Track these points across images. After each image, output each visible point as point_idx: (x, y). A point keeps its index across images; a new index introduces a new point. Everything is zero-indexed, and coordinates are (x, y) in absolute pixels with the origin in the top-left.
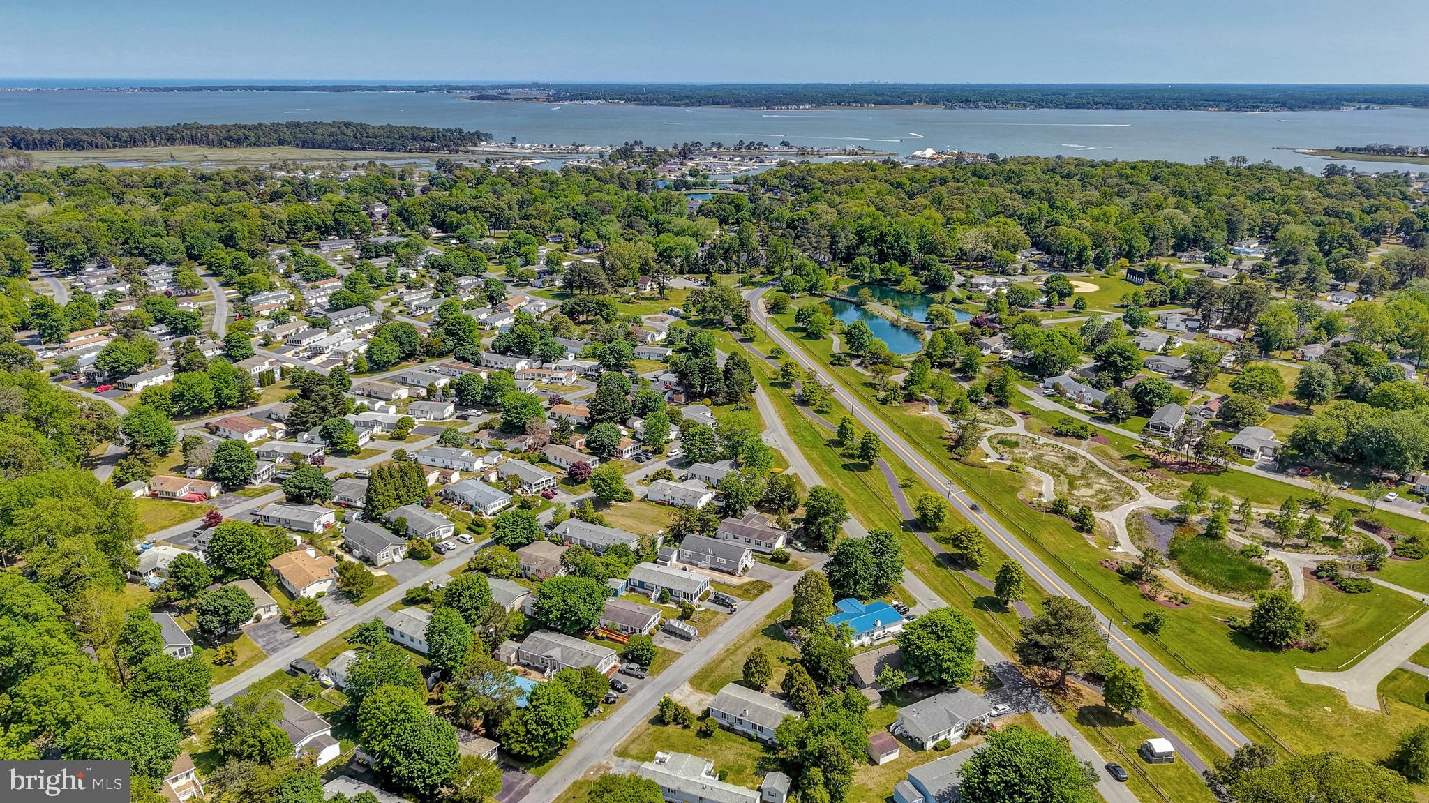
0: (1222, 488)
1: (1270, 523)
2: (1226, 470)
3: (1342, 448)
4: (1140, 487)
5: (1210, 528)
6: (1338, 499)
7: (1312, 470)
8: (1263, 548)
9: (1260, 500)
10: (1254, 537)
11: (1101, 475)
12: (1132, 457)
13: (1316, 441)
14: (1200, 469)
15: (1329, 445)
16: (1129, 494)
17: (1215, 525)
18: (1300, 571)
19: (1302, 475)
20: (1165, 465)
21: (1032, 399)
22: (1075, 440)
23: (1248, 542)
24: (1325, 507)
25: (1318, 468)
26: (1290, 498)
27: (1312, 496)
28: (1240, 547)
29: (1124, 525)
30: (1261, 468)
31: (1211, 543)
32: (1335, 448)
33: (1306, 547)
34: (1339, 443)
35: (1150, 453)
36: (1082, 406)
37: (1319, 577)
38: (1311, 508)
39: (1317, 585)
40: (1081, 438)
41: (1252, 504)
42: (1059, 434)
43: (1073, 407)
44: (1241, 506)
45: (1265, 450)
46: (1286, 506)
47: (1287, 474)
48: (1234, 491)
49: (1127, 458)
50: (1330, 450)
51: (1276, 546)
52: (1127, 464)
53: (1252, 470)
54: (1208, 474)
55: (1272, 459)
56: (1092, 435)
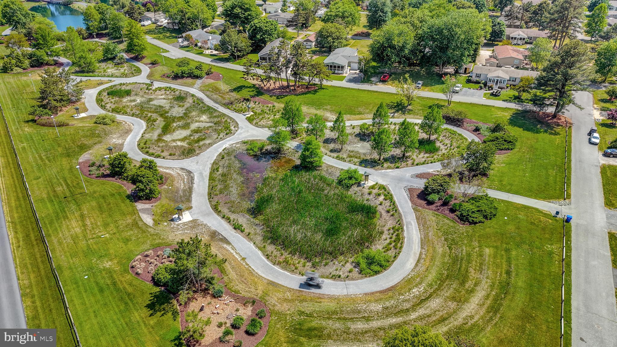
0: (319, 105)
1: (364, 135)
2: (321, 88)
3: (412, 51)
4: (240, 118)
5: (303, 158)
6: (419, 97)
7: (390, 76)
8: (362, 170)
9: (353, 112)
10: (352, 156)
11: (203, 112)
12: (238, 89)
13: (393, 47)
14: (299, 90)
15: (402, 48)
16: (227, 128)
17: (307, 153)
18: (405, 195)
19: (383, 81)
20: (268, 91)
21: (167, 51)
22: (190, 80)
23: (346, 166)
24: (409, 107)
25: (395, 74)
26: (381, 106)
27: (396, 100)
28: (338, 174)
29: (207, 173)
30: (350, 81)
31: (305, 175)
32: (407, 51)
33: (403, 158)
34: (409, 47)
35: (255, 82)
36: (208, 52)
37: (430, 203)
38: (397, 111)
39: (429, 214)
40: (197, 77)
41: (345, 117)
42: (176, 77)
43: (201, 54)
44: (336, 122)
45: (352, 64)
46: (378, 114)
47: (372, 83)
48: (328, 107)
49: (235, 90)
50: (403, 54)
51: (372, 163)
52: (235, 95)
53: (344, 84)
54: (306, 93)
55: (358, 72)
56: (208, 74)
